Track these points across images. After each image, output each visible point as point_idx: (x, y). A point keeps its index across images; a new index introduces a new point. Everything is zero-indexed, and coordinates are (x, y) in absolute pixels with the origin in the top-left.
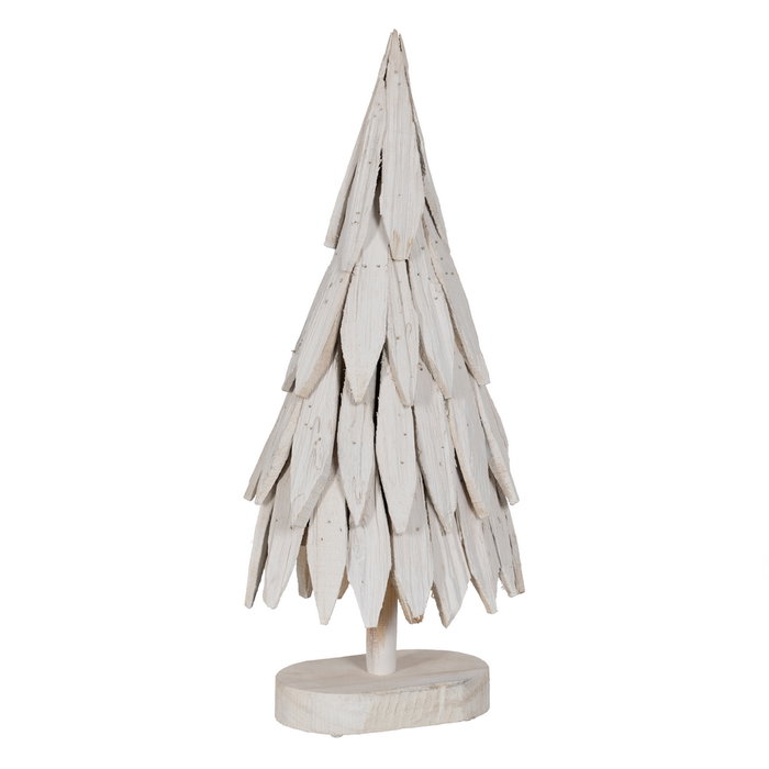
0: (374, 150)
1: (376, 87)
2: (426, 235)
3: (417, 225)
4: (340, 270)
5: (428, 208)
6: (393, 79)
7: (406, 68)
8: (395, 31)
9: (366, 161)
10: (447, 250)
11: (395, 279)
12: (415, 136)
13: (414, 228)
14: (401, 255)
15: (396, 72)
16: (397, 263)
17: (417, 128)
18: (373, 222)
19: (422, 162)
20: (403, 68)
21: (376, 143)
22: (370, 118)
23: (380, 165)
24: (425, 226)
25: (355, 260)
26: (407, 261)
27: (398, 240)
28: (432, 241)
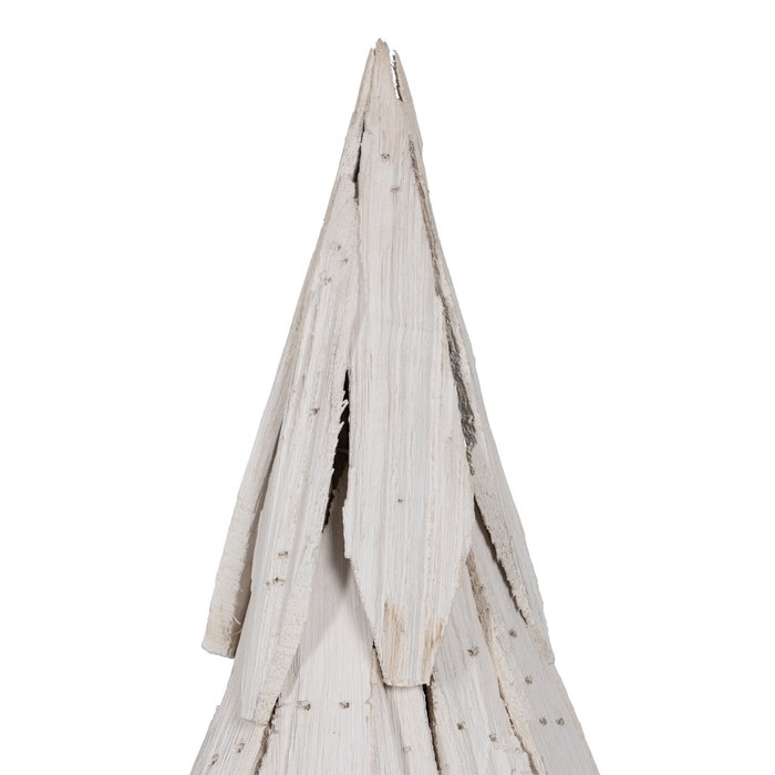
0: (327, 375)
1: (332, 201)
2: (483, 613)
3: (454, 585)
4: (238, 720)
5: (487, 536)
6: (378, 177)
7: (414, 149)
8: (382, 45)
9: (306, 407)
10: (546, 653)
11: (390, 740)
12: (440, 337)
13: (444, 592)
14: (409, 674)
15: (385, 157)
16: (397, 695)
17: (449, 315)
18: (328, 578)
19: (465, 409)
20: (404, 146)
21: (331, 352)
22: (314, 287)
23: (345, 415)
24: (477, 589)
25: (276, 687)
26: (426, 689)
27: (399, 630)
28: (498, 629)
